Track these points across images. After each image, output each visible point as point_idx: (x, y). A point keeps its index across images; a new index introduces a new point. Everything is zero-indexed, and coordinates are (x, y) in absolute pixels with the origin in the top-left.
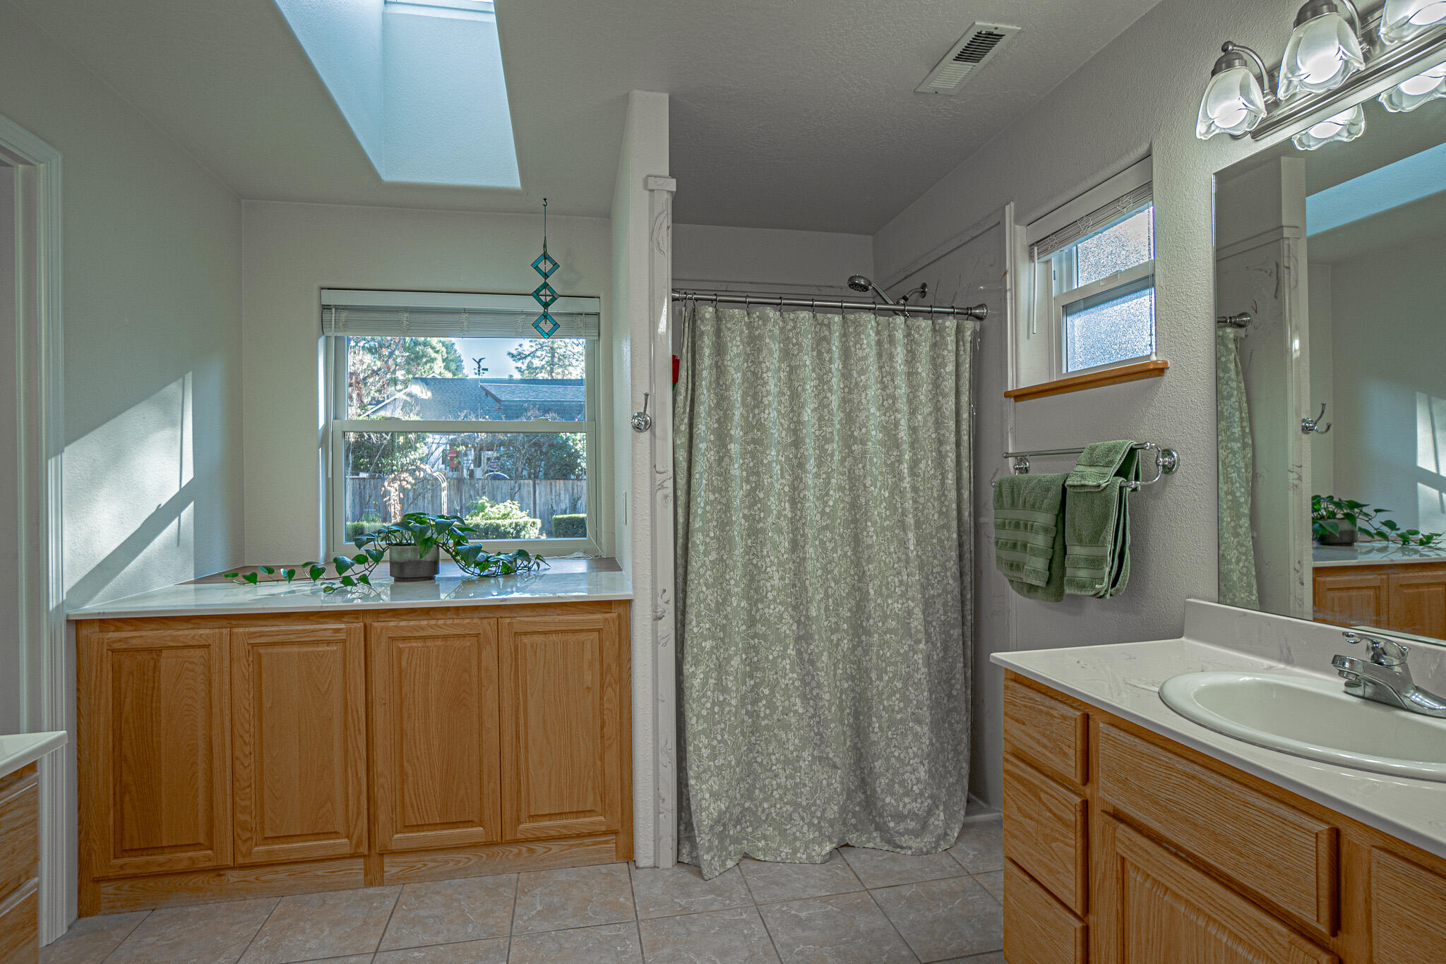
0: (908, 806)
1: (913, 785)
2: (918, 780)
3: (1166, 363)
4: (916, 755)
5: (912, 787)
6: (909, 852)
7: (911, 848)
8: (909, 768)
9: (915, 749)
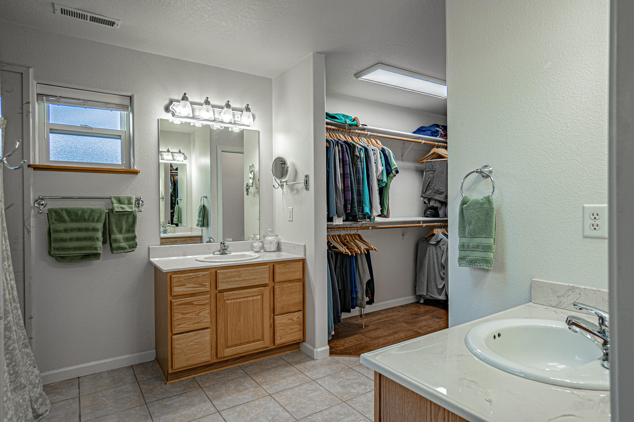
0: (37, 392)
1: (35, 380)
2: (36, 376)
3: (140, 171)
4: (30, 365)
5: (35, 382)
6: (48, 413)
7: (47, 411)
8: (30, 374)
9: (29, 362)
